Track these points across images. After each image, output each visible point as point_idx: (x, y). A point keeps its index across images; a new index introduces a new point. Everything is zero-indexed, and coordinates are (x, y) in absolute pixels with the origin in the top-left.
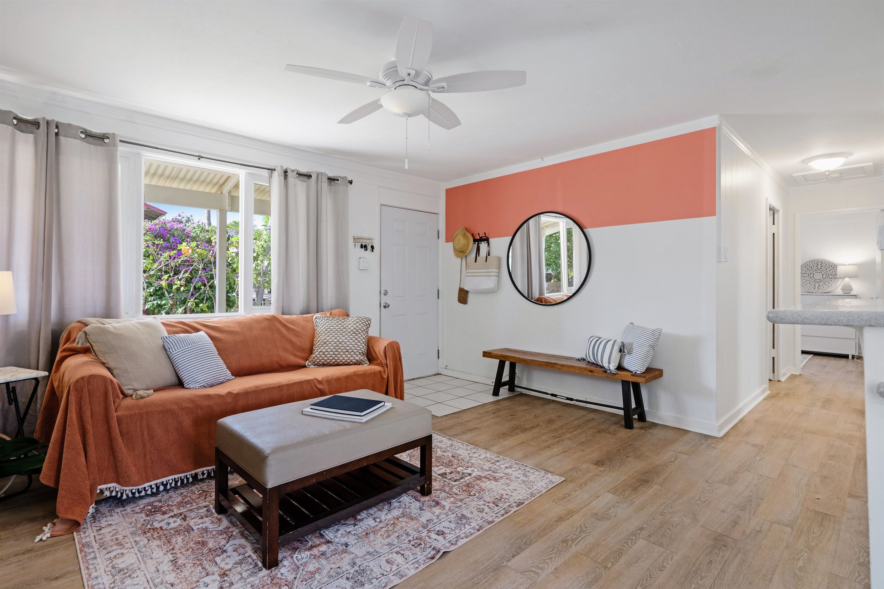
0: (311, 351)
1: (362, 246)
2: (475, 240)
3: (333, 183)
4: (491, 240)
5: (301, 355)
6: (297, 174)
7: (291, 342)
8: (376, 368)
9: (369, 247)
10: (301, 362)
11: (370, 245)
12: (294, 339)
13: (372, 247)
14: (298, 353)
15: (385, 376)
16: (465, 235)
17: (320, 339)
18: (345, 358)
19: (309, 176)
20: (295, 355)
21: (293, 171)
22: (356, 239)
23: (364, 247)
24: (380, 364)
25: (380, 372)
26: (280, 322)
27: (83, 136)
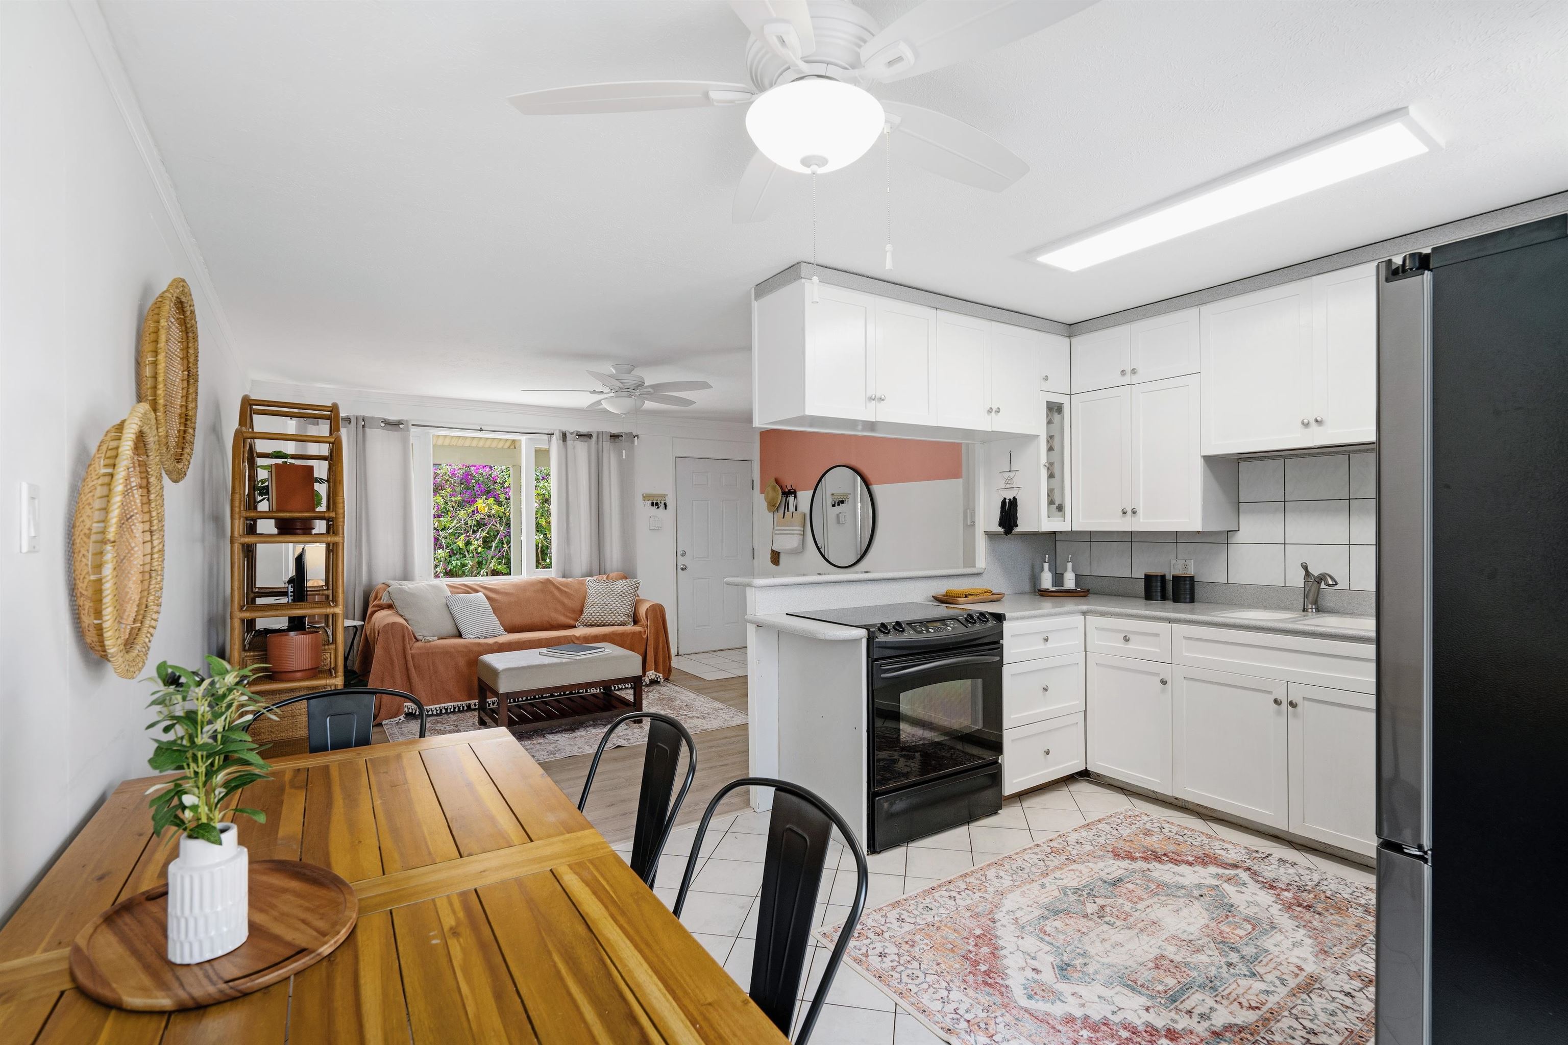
0: (581, 612)
1: (653, 504)
2: (784, 493)
3: (617, 440)
4: (798, 493)
5: (572, 616)
6: (577, 435)
7: (563, 604)
8: (637, 628)
9: (662, 506)
10: (572, 622)
11: (663, 502)
12: (566, 601)
13: (665, 505)
14: (569, 614)
15: (645, 637)
16: (774, 489)
17: (589, 601)
18: (610, 619)
19: (589, 436)
20: (566, 616)
21: (572, 433)
22: (645, 497)
23: (655, 505)
24: (642, 626)
25: (640, 632)
26: (554, 585)
27: (383, 425)
